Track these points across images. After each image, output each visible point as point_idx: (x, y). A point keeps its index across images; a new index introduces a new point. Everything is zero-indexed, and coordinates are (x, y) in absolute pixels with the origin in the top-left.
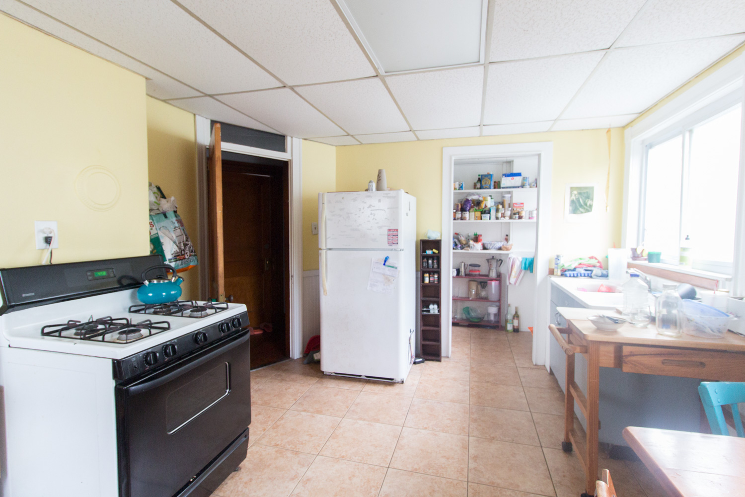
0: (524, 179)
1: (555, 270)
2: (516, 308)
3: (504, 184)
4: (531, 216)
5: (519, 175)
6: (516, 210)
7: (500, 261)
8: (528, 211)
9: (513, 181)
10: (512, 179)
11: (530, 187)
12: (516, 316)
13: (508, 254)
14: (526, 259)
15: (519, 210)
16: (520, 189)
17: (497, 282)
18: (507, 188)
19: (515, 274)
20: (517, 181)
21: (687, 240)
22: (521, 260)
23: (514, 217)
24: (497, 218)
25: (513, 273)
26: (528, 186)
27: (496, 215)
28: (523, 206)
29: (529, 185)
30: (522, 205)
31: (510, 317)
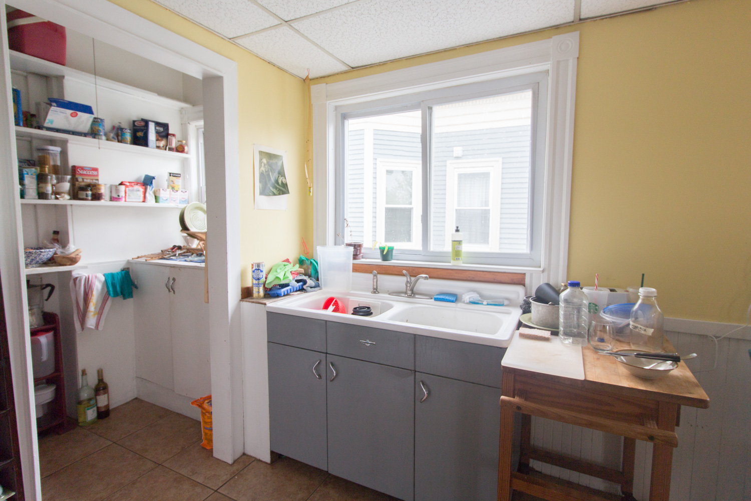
0: (96, 121)
1: (255, 290)
2: (100, 373)
3: (52, 122)
4: (115, 195)
5: (87, 109)
6: (83, 180)
7: (49, 289)
8: (108, 185)
9: (73, 120)
10: (72, 115)
11: (107, 140)
12: (101, 387)
13: (70, 272)
14: (112, 275)
15: (88, 181)
16: (89, 140)
17: (50, 334)
18: (58, 130)
19: (95, 308)
20: (84, 121)
21: (457, 233)
22: (103, 279)
23: (82, 194)
24: (42, 195)
25: (92, 308)
26: (104, 138)
27: (38, 188)
28: (97, 175)
29: (106, 135)
30: (95, 173)
31: (85, 395)
